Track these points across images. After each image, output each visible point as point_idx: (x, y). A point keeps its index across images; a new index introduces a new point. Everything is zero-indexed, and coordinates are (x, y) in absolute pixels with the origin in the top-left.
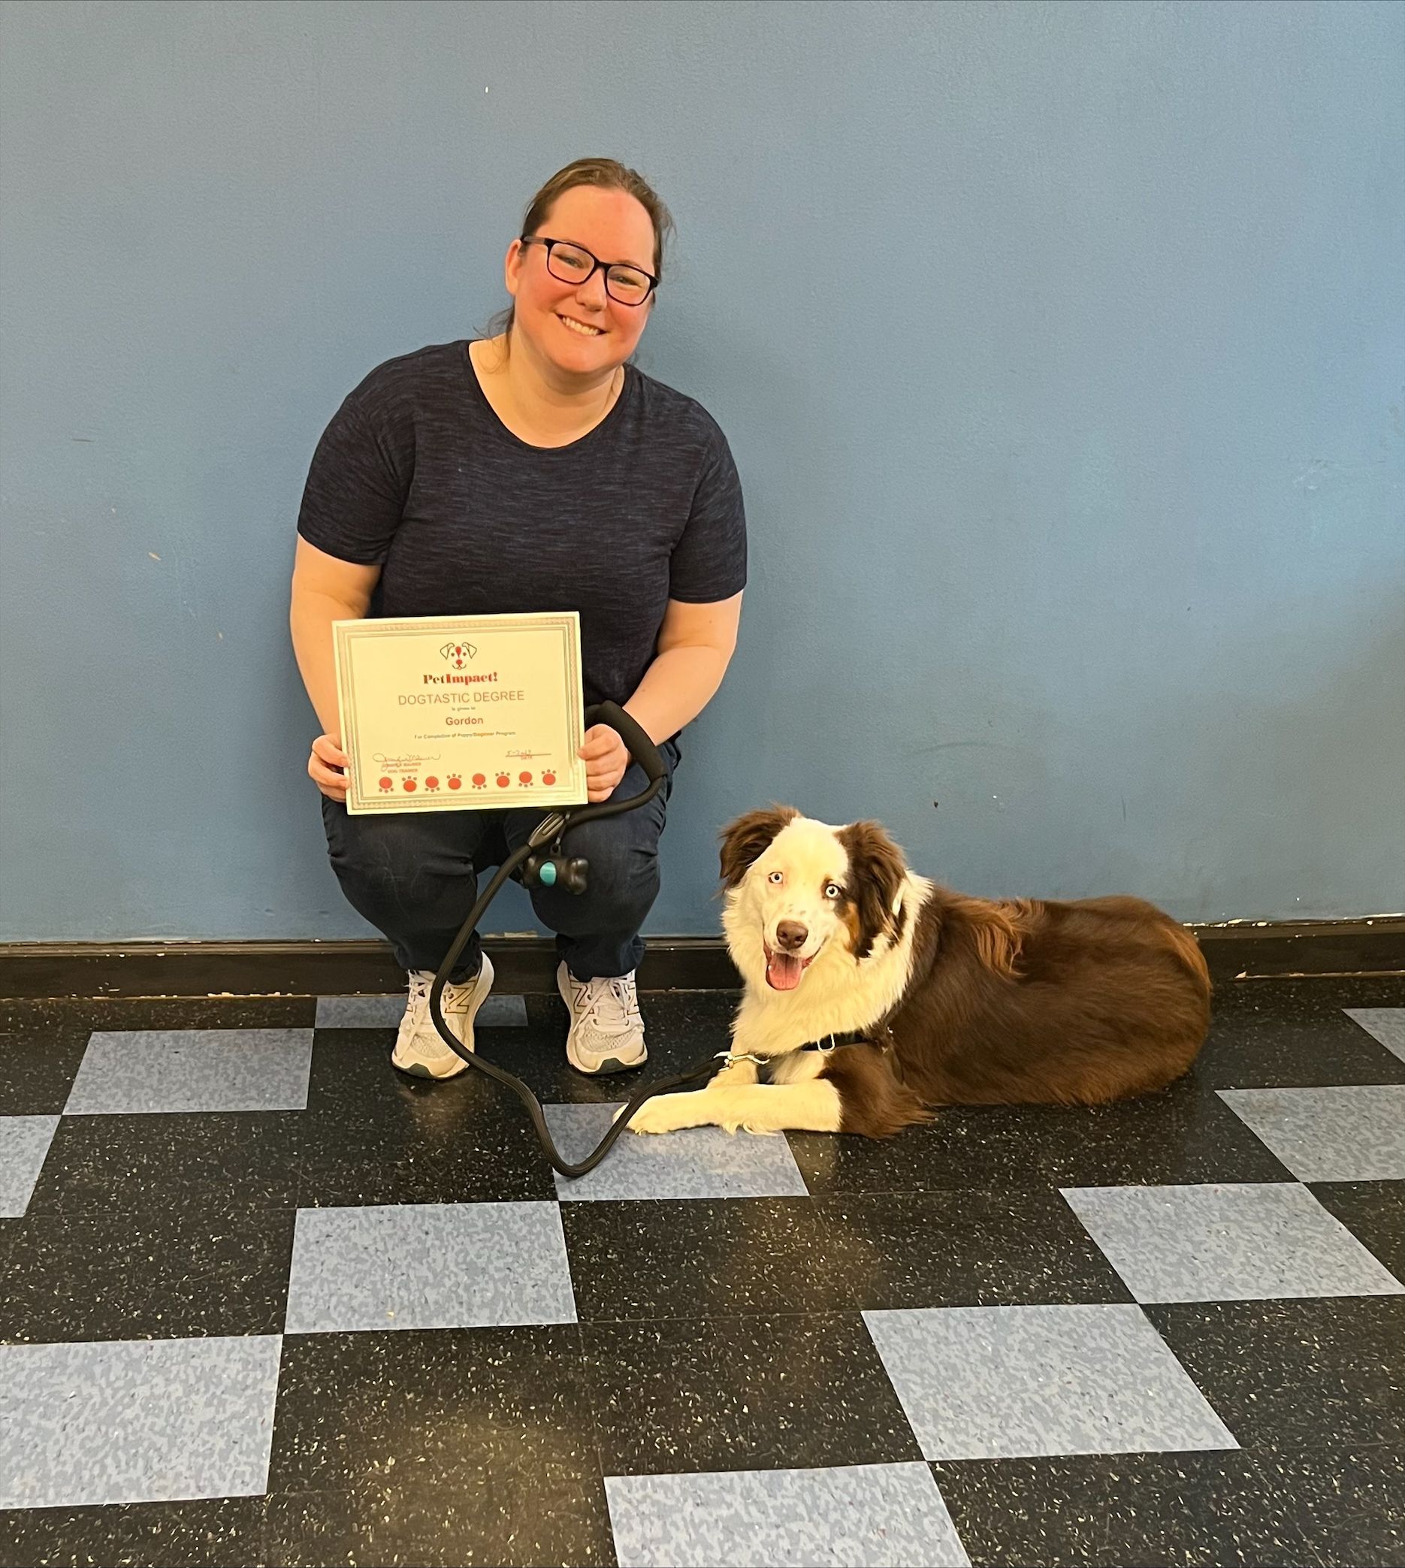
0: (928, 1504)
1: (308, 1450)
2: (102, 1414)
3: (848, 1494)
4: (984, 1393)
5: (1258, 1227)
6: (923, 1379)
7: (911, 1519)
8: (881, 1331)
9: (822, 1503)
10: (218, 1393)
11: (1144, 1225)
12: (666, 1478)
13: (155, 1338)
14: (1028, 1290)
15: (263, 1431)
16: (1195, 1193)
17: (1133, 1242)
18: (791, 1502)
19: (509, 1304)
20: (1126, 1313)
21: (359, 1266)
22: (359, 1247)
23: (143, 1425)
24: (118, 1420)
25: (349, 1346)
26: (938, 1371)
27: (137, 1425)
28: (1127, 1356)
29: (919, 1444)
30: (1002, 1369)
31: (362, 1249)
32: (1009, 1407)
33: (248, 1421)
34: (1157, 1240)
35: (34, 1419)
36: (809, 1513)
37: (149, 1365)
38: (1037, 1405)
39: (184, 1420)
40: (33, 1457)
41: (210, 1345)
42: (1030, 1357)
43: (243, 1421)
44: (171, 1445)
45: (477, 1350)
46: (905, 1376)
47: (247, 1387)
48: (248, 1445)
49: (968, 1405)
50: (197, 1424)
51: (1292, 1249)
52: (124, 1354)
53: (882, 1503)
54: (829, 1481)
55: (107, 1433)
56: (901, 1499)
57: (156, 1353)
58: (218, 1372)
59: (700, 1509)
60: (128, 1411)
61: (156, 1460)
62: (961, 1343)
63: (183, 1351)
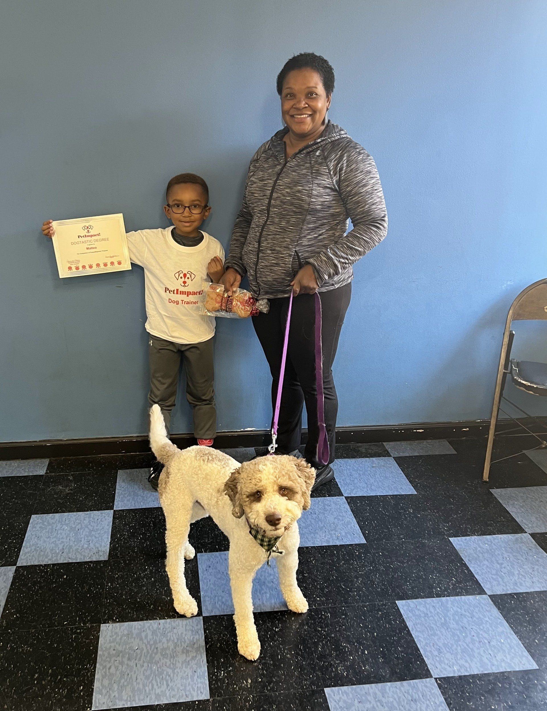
0: (438, 700)
1: (221, 676)
2: (148, 658)
3: (410, 695)
4: (447, 643)
5: (519, 557)
6: (423, 635)
7: (434, 708)
8: (404, 610)
9: (401, 699)
10: (185, 647)
11: (480, 555)
12: (345, 688)
13: (160, 619)
14: (449, 589)
15: (204, 666)
16: (494, 539)
17: (479, 564)
18: (391, 700)
19: (276, 600)
20: (484, 599)
21: (222, 582)
22: (221, 572)
23: (163, 664)
24: (154, 661)
25: (225, 622)
26: (428, 631)
27: (161, 663)
28: (490, 621)
29: (429, 669)
30: (449, 630)
31: (222, 573)
32: (456, 649)
33: (198, 660)
34: (486, 562)
35: (125, 660)
36: (399, 706)
37: (160, 632)
38: (465, 648)
39: (176, 660)
40: (128, 680)
41: (179, 623)
42: (457, 624)
43: (196, 661)
44: (174, 673)
45: (269, 623)
46: (417, 634)
47: (194, 644)
48: (200, 673)
49: (443, 649)
50: (181, 662)
51: (533, 567)
52: (151, 627)
53: (423, 700)
54: (402, 688)
55: (151, 668)
56: (428, 698)
57: (161, 626)
58: (184, 636)
59: (360, 704)
60: (157, 656)
61: (170, 681)
62: (432, 616)
63: (170, 626)
